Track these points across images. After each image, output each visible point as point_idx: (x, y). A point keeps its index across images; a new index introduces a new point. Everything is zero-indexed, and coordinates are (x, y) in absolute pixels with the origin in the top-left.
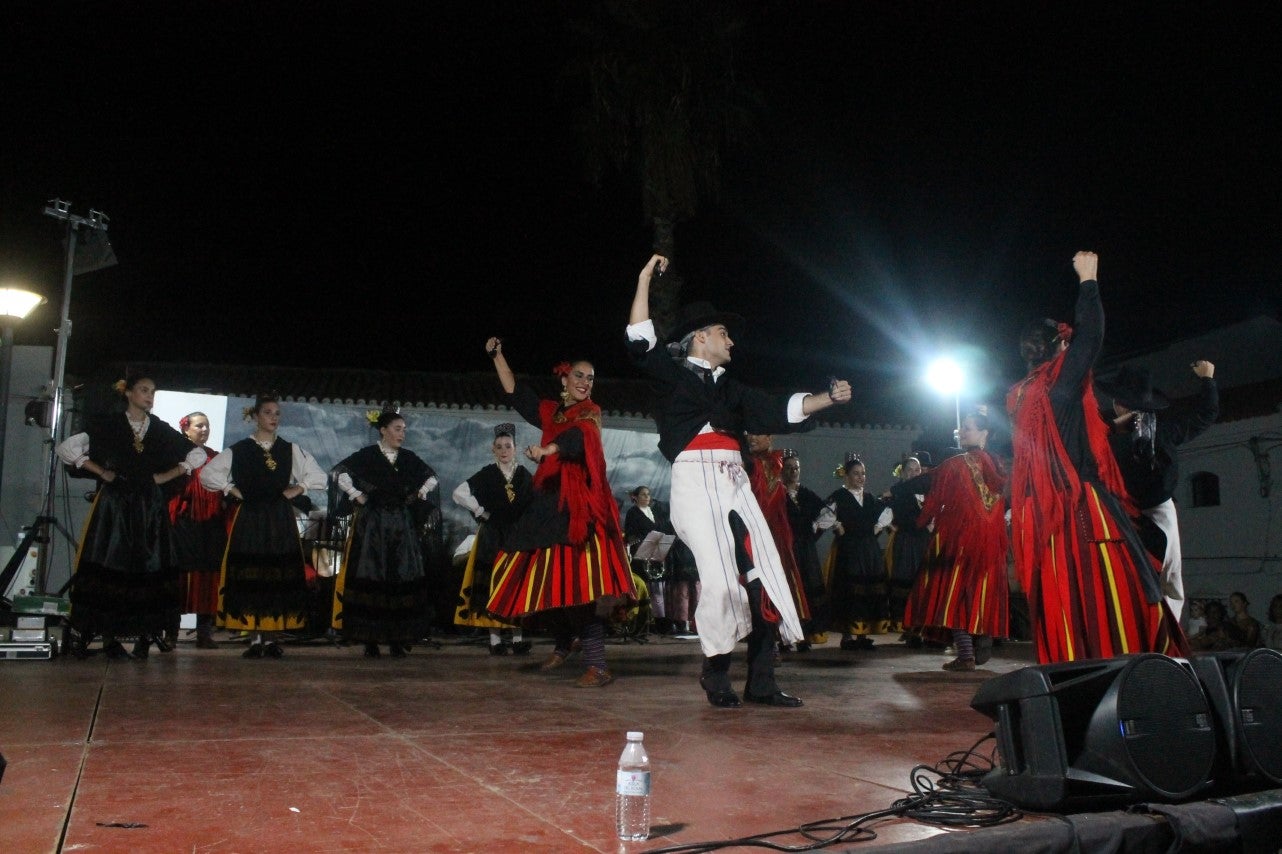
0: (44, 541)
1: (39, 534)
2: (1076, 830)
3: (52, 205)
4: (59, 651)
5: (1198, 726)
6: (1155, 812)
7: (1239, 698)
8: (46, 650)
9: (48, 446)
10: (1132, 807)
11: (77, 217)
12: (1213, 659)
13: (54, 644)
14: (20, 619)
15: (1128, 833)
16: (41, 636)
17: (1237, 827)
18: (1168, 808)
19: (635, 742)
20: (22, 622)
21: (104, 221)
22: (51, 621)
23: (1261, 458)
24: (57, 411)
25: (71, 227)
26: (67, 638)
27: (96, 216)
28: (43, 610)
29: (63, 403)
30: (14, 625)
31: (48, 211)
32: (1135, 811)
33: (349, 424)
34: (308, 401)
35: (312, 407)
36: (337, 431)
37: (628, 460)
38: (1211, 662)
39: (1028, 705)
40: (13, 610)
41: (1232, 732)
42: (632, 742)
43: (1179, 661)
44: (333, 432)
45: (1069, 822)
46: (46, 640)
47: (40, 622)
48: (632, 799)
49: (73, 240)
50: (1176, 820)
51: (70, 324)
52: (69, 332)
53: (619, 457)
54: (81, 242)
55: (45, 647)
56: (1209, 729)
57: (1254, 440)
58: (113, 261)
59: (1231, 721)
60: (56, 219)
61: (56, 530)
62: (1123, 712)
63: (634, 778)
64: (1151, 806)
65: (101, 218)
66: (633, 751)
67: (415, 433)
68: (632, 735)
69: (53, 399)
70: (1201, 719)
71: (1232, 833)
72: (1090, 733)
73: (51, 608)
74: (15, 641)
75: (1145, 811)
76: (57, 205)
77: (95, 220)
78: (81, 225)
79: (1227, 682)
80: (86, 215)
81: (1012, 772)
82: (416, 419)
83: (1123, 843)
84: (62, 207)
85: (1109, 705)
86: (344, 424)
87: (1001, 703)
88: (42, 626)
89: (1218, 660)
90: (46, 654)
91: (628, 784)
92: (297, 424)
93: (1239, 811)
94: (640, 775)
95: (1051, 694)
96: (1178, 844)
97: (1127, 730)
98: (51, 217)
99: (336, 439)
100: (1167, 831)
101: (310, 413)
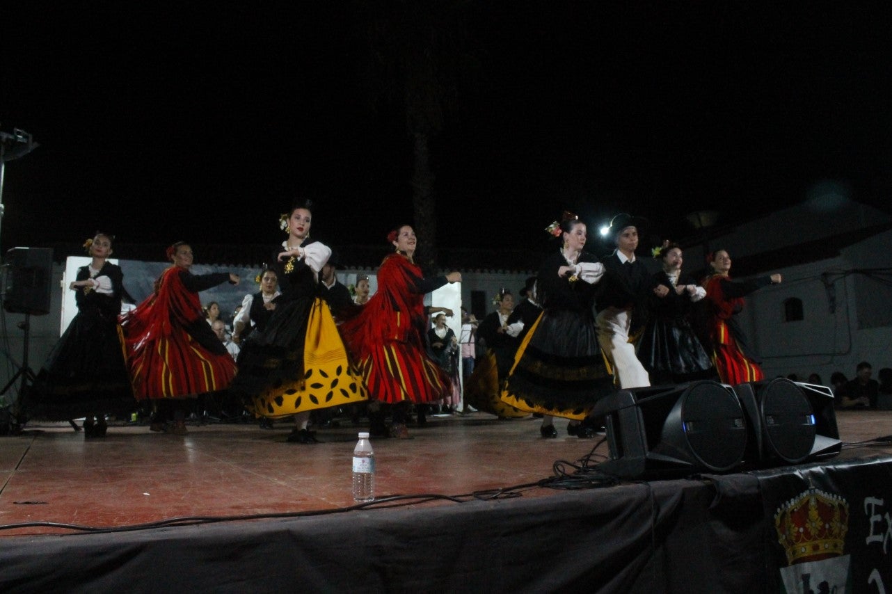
2: (651, 490)
5: (736, 426)
6: (706, 478)
7: (764, 409)
10: (691, 476)
15: (686, 491)
17: (759, 486)
18: (715, 477)
19: (364, 439)
23: (829, 287)
32: (693, 478)
39: (622, 413)
41: (760, 429)
42: (362, 439)
43: (725, 386)
45: (648, 485)
48: (362, 475)
50: (717, 482)
56: (744, 428)
57: (825, 275)
59: (759, 424)
62: (686, 417)
63: (363, 461)
64: (703, 475)
66: (363, 444)
68: (361, 435)
70: (738, 421)
71: (754, 490)
72: (664, 431)
75: (699, 478)
79: (757, 399)
81: (615, 458)
83: (683, 496)
85: (676, 415)
87: (607, 414)
91: (359, 465)
93: (761, 478)
94: (367, 460)
95: (637, 405)
96: (719, 496)
97: (686, 428)
100: (712, 490)
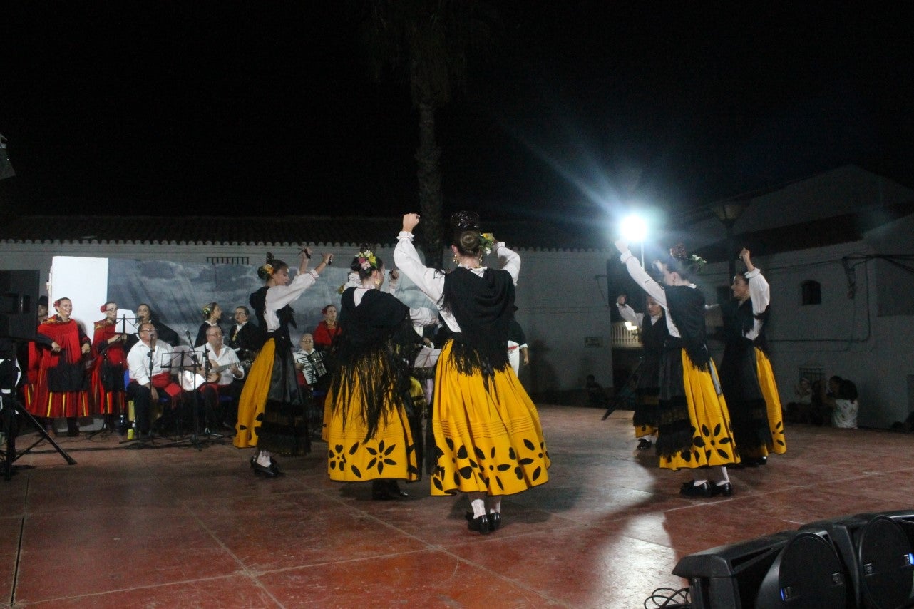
33: (201, 275)
36: (192, 280)
37: (406, 291)
44: (190, 282)
53: (399, 290)
67: (250, 279)
82: (249, 269)
86: (197, 274)
92: (161, 276)
99: (191, 286)
101: (171, 268)
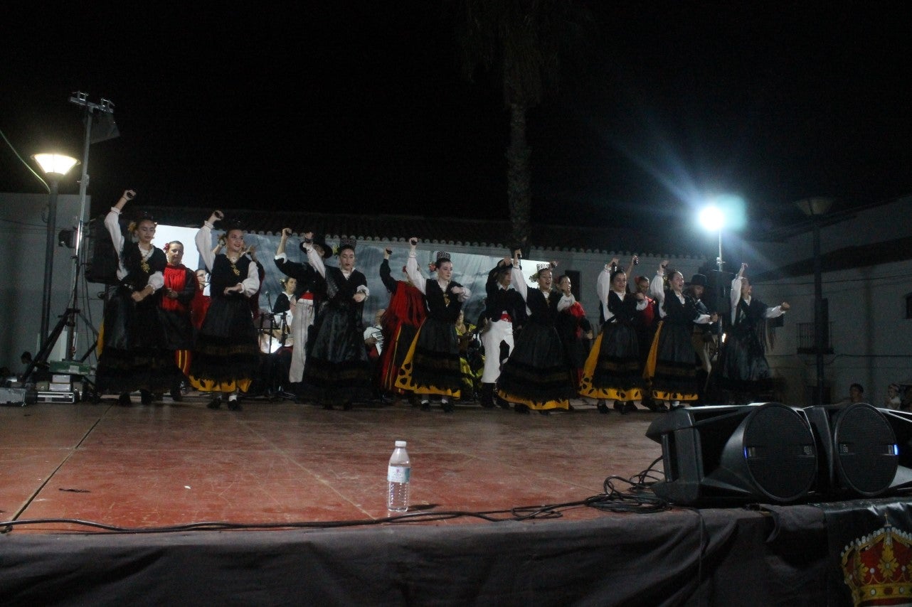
0: (72, 326)
1: (69, 320)
2: (702, 518)
3: (75, 96)
4: (81, 399)
5: (805, 454)
6: (764, 509)
8: (71, 397)
9: (74, 260)
10: (749, 505)
11: (91, 104)
12: (823, 409)
13: (77, 394)
14: (54, 376)
15: (740, 523)
16: (68, 387)
17: (824, 521)
18: (776, 508)
20: (56, 378)
21: (111, 106)
22: (74, 378)
24: (79, 237)
25: (88, 111)
26: (85, 389)
27: (105, 103)
28: (70, 371)
29: (83, 232)
30: (50, 380)
31: (73, 100)
32: (751, 508)
34: (257, 233)
35: (260, 237)
38: (822, 411)
39: (678, 433)
40: (50, 370)
43: (796, 409)
45: (699, 512)
46: (72, 390)
47: (66, 378)
49: (90, 119)
50: (777, 514)
51: (88, 177)
52: (88, 183)
54: (95, 121)
55: (70, 395)
56: (814, 456)
58: (117, 134)
59: (831, 453)
60: (79, 105)
61: (79, 317)
62: (747, 442)
64: (763, 505)
65: (108, 105)
69: (77, 229)
70: (807, 450)
72: (724, 456)
73: (74, 370)
74: (51, 391)
75: (757, 508)
76: (78, 96)
77: (105, 106)
78: (95, 109)
80: (99, 103)
81: (669, 480)
83: (737, 528)
84: (82, 97)
85: (738, 438)
87: (664, 433)
88: (69, 381)
89: (826, 410)
90: (71, 400)
93: (827, 512)
95: (694, 427)
96: (777, 530)
97: (750, 454)
98: (74, 103)
100: (770, 522)
101: (259, 241)
